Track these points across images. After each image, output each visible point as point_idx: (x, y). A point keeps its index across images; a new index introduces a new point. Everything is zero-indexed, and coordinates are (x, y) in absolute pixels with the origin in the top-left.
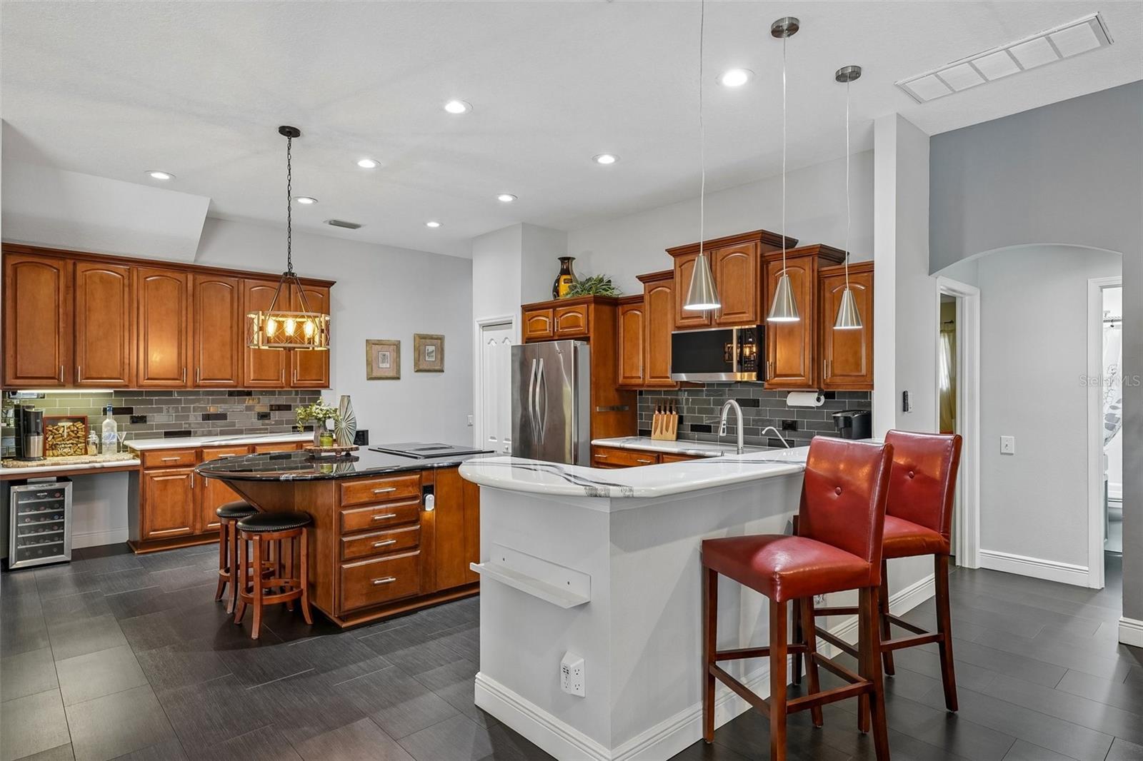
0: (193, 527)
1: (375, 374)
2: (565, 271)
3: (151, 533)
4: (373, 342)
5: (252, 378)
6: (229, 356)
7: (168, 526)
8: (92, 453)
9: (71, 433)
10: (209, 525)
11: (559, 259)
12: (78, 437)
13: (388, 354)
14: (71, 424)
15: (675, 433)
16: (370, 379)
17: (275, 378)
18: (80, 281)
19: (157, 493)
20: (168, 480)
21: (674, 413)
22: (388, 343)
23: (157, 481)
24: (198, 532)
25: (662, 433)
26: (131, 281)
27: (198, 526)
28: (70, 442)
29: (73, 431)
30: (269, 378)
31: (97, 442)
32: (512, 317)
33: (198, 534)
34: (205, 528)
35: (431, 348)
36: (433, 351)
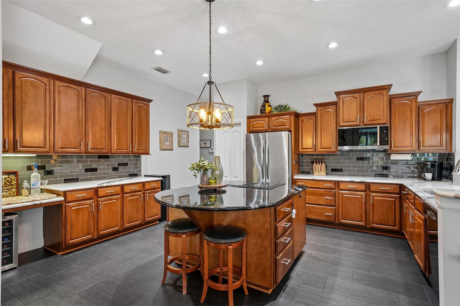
0: (93, 234)
1: (164, 148)
2: (267, 101)
3: (70, 241)
4: (163, 132)
5: (115, 148)
6: (104, 136)
7: (80, 236)
8: (25, 195)
9: (7, 182)
10: (101, 232)
11: (263, 96)
12: (12, 185)
13: (168, 138)
14: (7, 176)
15: (325, 172)
16: (161, 150)
17: (126, 149)
18: (18, 83)
19: (74, 216)
20: (79, 208)
21: (323, 164)
22: (169, 133)
23: (74, 209)
24: (95, 237)
25: (319, 173)
26: (50, 88)
27: (96, 233)
28: (7, 188)
29: (8, 181)
30: (124, 149)
31: (29, 187)
32: (242, 121)
33: (95, 238)
34: (100, 234)
35: (184, 136)
36: (185, 137)
